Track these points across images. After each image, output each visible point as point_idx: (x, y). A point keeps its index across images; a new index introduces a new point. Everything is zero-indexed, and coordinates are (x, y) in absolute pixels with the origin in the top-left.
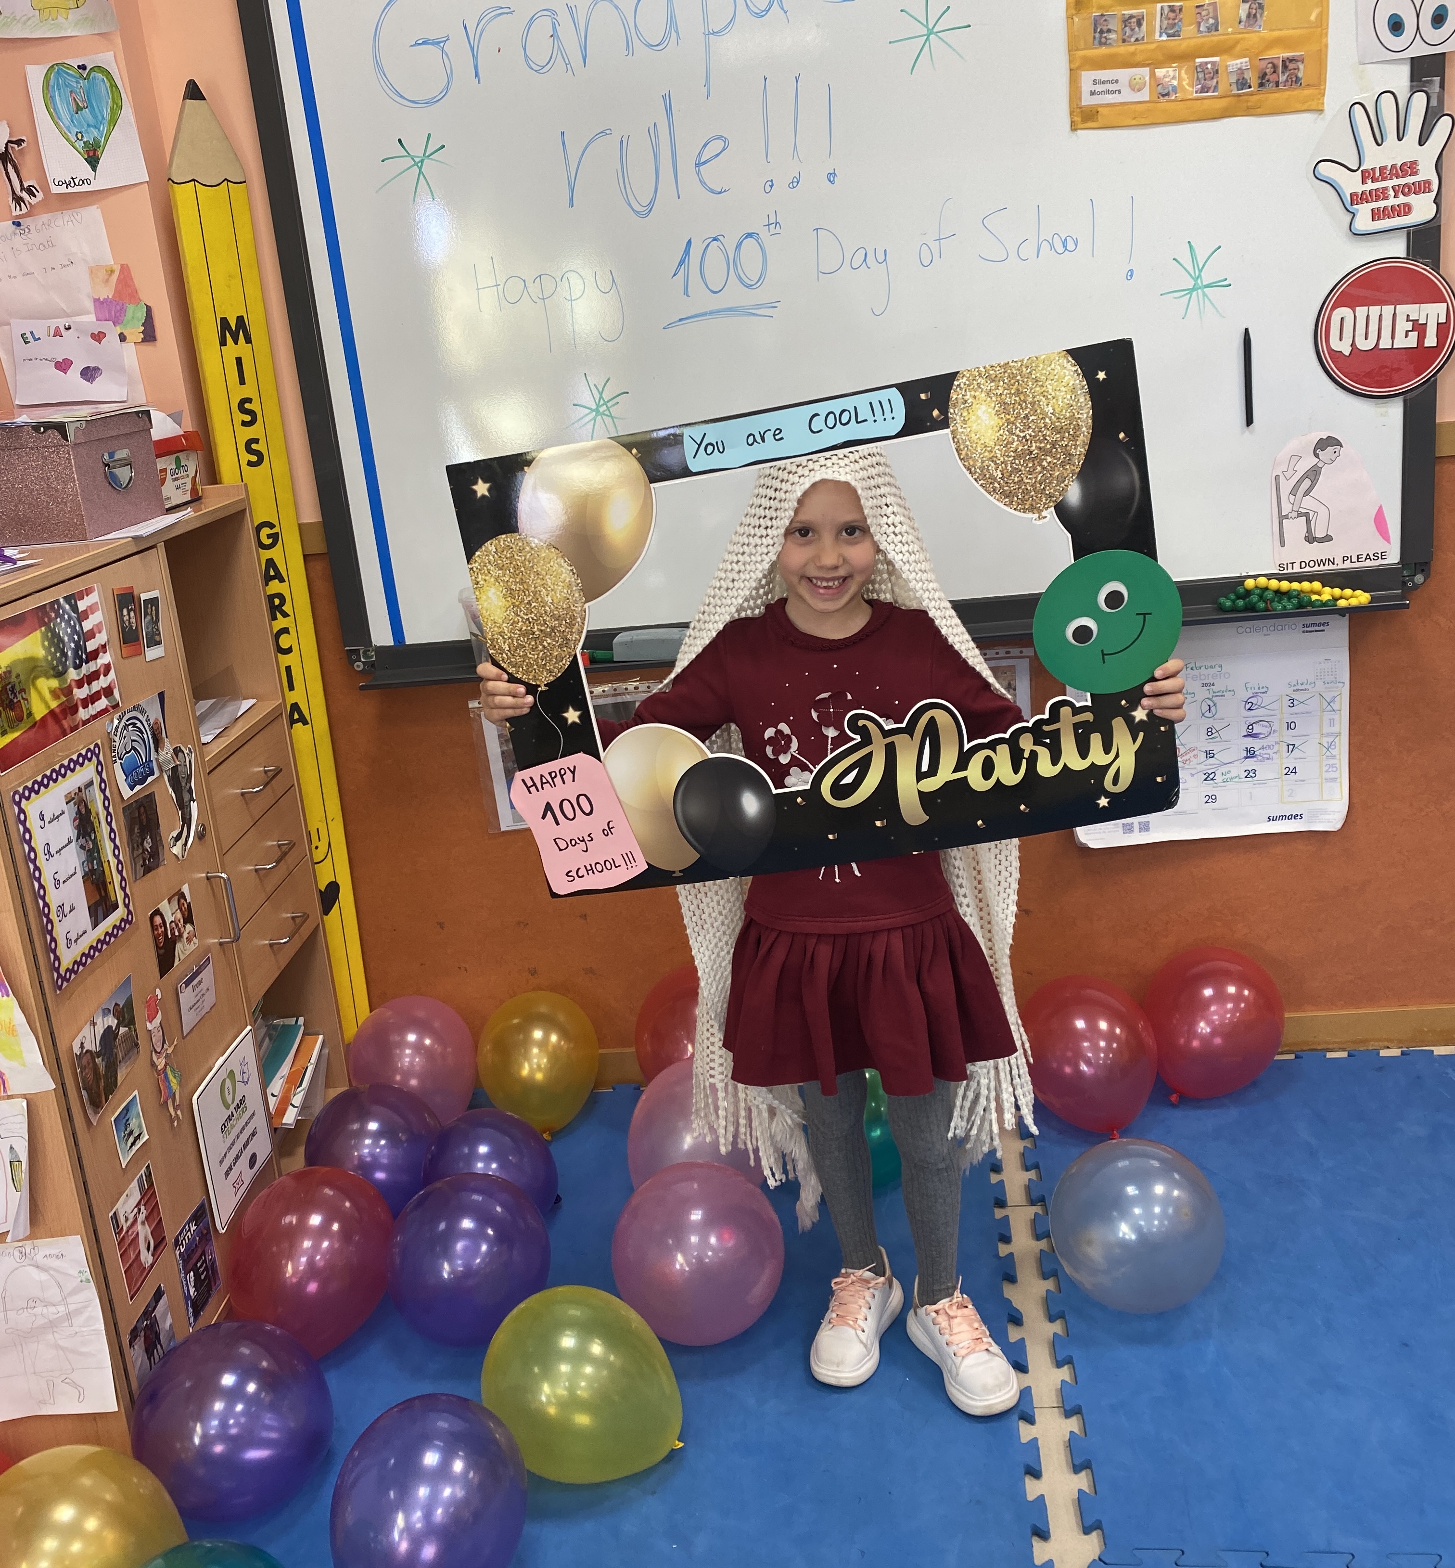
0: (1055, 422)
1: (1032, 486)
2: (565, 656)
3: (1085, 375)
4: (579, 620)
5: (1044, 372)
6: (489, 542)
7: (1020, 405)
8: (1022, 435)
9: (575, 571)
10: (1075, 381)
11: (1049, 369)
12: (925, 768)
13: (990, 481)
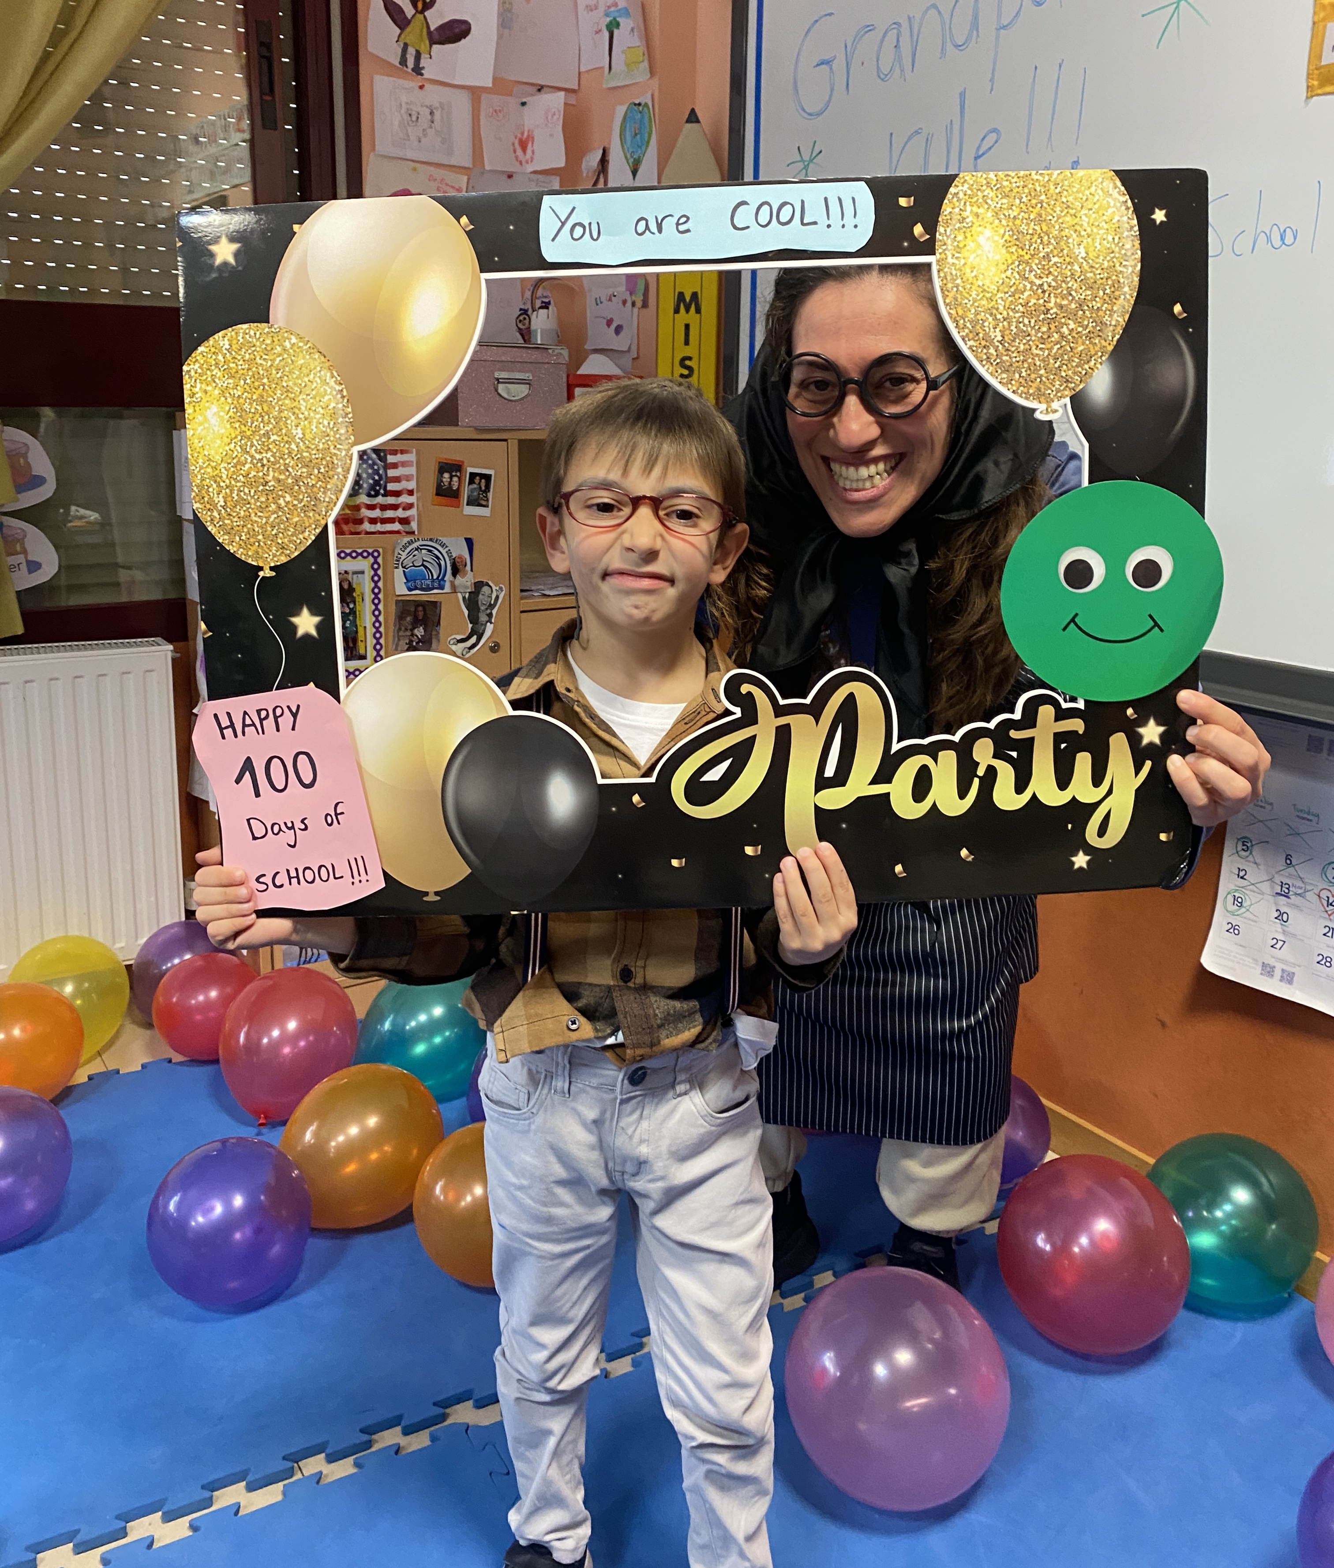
0: (1086, 271)
1: (1044, 361)
2: (310, 526)
3: (1136, 211)
4: (340, 470)
5: (1080, 195)
6: (221, 334)
7: (1040, 237)
8: (1038, 282)
9: (345, 393)
10: (1122, 216)
11: (1087, 192)
12: (829, 772)
13: (983, 343)
